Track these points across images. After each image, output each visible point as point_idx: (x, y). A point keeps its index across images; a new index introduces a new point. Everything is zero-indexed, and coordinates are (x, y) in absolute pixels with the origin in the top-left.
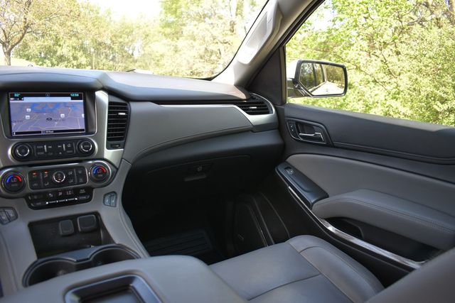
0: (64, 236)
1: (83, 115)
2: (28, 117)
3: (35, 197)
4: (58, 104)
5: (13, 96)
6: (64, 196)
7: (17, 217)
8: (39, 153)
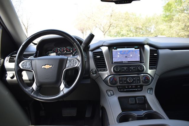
0: (131, 104)
1: (139, 55)
2: (118, 56)
3: (121, 87)
4: (130, 51)
5: (113, 48)
6: (132, 88)
7: (114, 95)
8: (123, 70)
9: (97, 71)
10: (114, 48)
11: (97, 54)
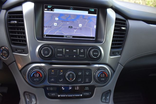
1: (95, 27)
2: (55, 24)
3: (51, 89)
4: (78, 16)
5: (46, 7)
8: (58, 55)
9: (10, 51)
10: (49, 7)
11: (14, 17)
